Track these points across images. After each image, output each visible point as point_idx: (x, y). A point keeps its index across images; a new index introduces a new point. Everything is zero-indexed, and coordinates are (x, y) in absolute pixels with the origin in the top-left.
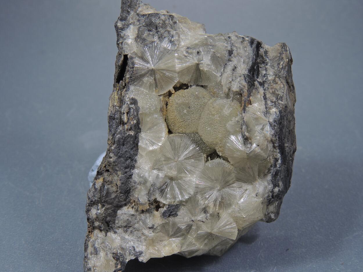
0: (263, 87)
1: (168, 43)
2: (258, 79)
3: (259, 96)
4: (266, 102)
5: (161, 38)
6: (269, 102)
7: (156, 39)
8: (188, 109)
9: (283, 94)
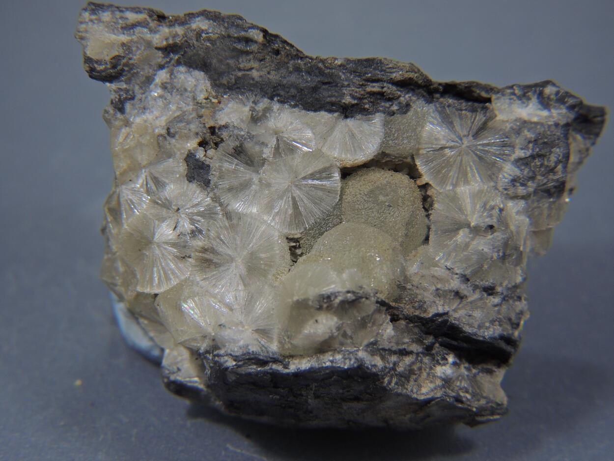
0: (422, 353)
1: (510, 175)
2: (437, 345)
3: (406, 340)
4: (395, 353)
5: (521, 162)
6: (394, 358)
7: (520, 153)
8: (387, 204)
9: (409, 389)
